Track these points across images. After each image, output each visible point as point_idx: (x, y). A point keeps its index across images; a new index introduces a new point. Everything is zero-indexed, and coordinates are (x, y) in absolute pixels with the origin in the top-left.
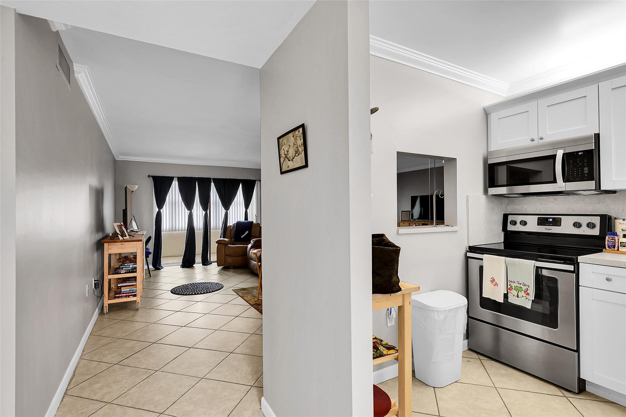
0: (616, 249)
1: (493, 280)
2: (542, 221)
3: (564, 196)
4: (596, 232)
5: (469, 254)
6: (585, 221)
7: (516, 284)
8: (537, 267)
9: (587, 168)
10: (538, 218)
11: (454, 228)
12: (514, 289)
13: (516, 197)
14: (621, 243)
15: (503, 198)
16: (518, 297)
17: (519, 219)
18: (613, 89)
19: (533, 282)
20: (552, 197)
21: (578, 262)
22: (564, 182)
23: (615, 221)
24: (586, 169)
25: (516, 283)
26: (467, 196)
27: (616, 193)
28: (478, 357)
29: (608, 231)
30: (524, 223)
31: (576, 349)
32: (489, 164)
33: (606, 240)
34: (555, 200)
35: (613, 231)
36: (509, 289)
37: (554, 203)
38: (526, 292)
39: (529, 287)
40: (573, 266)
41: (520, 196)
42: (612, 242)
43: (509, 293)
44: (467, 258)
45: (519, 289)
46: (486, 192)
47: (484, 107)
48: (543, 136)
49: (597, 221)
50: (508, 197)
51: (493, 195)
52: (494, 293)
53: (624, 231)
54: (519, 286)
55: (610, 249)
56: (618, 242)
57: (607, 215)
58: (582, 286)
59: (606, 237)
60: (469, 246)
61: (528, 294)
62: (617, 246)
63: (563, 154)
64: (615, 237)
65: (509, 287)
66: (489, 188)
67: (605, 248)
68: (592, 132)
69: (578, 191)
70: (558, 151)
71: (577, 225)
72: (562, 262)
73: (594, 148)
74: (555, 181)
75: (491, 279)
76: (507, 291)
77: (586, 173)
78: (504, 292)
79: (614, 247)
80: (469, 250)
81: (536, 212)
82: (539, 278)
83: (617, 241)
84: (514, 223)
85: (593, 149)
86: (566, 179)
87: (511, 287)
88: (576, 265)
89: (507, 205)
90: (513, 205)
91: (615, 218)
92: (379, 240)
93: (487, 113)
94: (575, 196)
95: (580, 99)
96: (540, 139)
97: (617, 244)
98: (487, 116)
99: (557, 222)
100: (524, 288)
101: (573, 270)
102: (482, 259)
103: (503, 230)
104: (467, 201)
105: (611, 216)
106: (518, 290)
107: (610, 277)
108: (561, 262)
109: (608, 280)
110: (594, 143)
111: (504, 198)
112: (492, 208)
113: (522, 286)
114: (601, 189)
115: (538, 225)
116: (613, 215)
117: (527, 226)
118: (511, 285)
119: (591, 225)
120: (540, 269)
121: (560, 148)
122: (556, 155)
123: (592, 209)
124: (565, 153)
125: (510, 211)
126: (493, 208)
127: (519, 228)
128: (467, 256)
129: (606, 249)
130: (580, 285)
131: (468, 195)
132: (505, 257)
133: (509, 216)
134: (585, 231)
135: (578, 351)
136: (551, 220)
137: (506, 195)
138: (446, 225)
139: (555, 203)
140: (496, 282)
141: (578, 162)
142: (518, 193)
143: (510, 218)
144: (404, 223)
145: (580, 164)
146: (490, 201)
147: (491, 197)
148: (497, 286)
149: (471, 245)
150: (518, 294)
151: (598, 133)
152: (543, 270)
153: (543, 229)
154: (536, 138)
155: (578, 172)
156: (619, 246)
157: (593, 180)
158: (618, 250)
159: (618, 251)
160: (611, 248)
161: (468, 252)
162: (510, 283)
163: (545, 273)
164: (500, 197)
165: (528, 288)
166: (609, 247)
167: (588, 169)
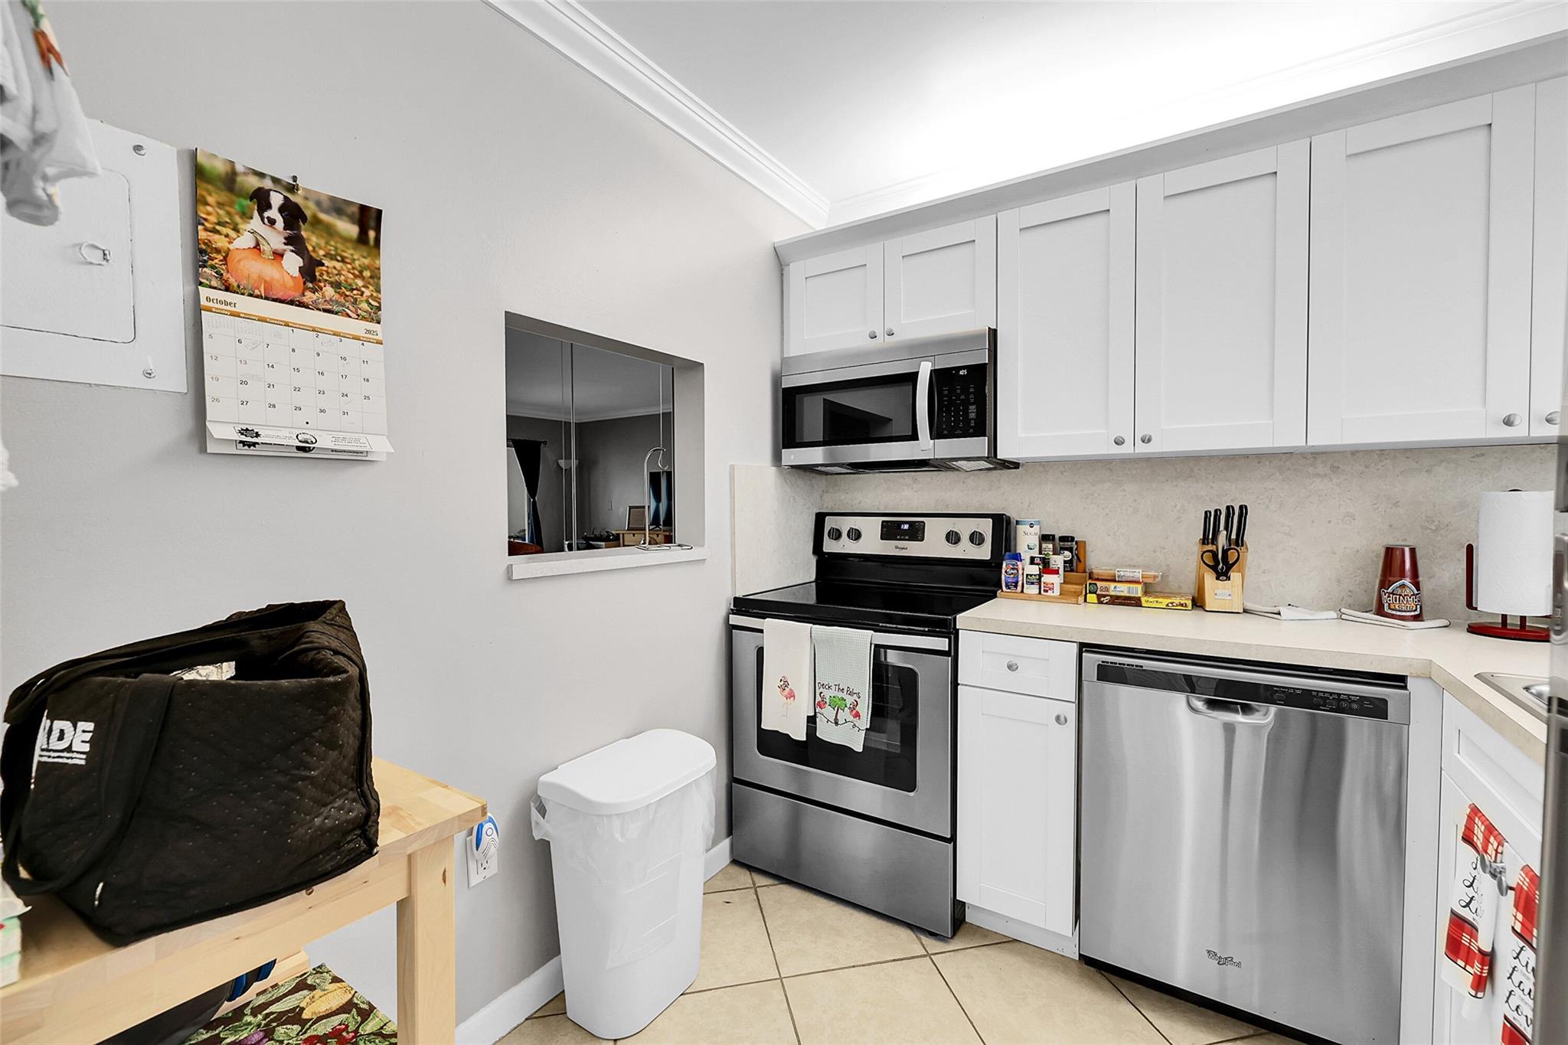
0: (1019, 589)
1: (784, 685)
2: (891, 531)
3: (931, 473)
4: (984, 553)
5: (735, 620)
6: (965, 527)
7: (832, 693)
8: (876, 646)
9: (974, 407)
10: (883, 522)
11: (695, 554)
12: (828, 703)
13: (841, 474)
14: (1027, 575)
15: (814, 475)
16: (836, 724)
17: (846, 524)
18: (1024, 229)
19: (868, 685)
20: (908, 476)
21: (957, 627)
22: (931, 439)
23: (1016, 527)
24: (972, 408)
25: (833, 687)
26: (732, 467)
27: (1018, 468)
28: (752, 880)
29: (1006, 551)
30: (855, 535)
31: (949, 837)
32: (783, 389)
33: (1003, 571)
34: (915, 480)
35: (1012, 548)
36: (818, 704)
37: (912, 488)
38: (853, 708)
39: (859, 697)
40: (947, 640)
41: (849, 471)
42: (1012, 574)
43: (818, 715)
44: (731, 628)
45: (839, 703)
46: (777, 458)
47: (774, 243)
48: (894, 329)
49: (986, 527)
50: (827, 474)
51: (792, 467)
52: (786, 716)
53: (1031, 549)
54: (840, 695)
55: (1009, 590)
56: (1023, 574)
57: (1004, 514)
58: (963, 685)
59: (1002, 564)
60: (735, 599)
61: (857, 715)
62: (1020, 584)
63: (931, 371)
64: (1018, 563)
65: (818, 699)
66: (783, 448)
67: (1001, 588)
68: (982, 325)
69: (957, 459)
70: (922, 363)
71: (953, 538)
72: (927, 629)
73: (987, 362)
74: (914, 437)
75: (781, 680)
76: (815, 709)
77: (973, 419)
78: (808, 711)
79: (1016, 586)
80: (734, 606)
81: (878, 509)
82: (880, 671)
83: (1020, 572)
84: (836, 535)
85: (986, 364)
86: (936, 433)
87: (823, 698)
88: (953, 636)
89: (823, 491)
90: (835, 493)
91: (1017, 521)
92: (283, 633)
93: (780, 261)
94: (950, 474)
95: (962, 247)
96: (889, 335)
97: (1020, 579)
98: (782, 270)
99: (916, 533)
100: (850, 700)
101: (947, 649)
102: (761, 631)
103: (814, 553)
104: (732, 478)
105: (1010, 518)
106: (838, 707)
107: (1014, 661)
108: (924, 631)
109: (1011, 667)
110: (987, 350)
111: (818, 476)
112: (792, 499)
113: (844, 695)
114: (998, 457)
115: (882, 539)
116: (1014, 516)
117: (861, 540)
118: (822, 695)
119: (976, 538)
120: (882, 650)
121: (924, 358)
122: (918, 372)
123: (978, 501)
124: (935, 370)
125: (829, 507)
126: (794, 499)
127: (845, 546)
128: (730, 623)
129: (1002, 591)
130: (959, 682)
131: (734, 466)
132: (811, 625)
133: (827, 518)
134: (966, 551)
135: (953, 839)
136: (906, 527)
137: (820, 468)
138: (679, 545)
139: (915, 489)
140: (791, 689)
141: (958, 391)
142: (843, 464)
143: (830, 523)
144: (634, 535)
145: (963, 397)
146: (786, 481)
147: (789, 473)
148: (792, 698)
149: (740, 594)
150: (836, 717)
151: (995, 327)
152: (888, 651)
153: (890, 548)
154: (879, 333)
155: (957, 416)
156: (1025, 582)
157: (985, 436)
158: (1022, 591)
159: (1021, 595)
160: (1010, 588)
161: (734, 614)
162: (822, 690)
163: (893, 658)
164: (807, 474)
165: (857, 700)
166: (1007, 586)
167: (977, 408)
